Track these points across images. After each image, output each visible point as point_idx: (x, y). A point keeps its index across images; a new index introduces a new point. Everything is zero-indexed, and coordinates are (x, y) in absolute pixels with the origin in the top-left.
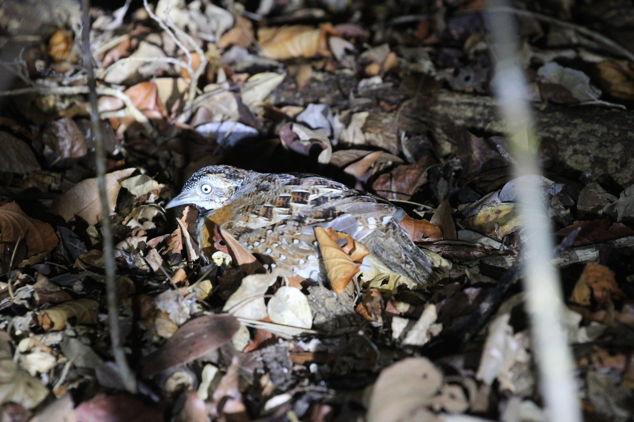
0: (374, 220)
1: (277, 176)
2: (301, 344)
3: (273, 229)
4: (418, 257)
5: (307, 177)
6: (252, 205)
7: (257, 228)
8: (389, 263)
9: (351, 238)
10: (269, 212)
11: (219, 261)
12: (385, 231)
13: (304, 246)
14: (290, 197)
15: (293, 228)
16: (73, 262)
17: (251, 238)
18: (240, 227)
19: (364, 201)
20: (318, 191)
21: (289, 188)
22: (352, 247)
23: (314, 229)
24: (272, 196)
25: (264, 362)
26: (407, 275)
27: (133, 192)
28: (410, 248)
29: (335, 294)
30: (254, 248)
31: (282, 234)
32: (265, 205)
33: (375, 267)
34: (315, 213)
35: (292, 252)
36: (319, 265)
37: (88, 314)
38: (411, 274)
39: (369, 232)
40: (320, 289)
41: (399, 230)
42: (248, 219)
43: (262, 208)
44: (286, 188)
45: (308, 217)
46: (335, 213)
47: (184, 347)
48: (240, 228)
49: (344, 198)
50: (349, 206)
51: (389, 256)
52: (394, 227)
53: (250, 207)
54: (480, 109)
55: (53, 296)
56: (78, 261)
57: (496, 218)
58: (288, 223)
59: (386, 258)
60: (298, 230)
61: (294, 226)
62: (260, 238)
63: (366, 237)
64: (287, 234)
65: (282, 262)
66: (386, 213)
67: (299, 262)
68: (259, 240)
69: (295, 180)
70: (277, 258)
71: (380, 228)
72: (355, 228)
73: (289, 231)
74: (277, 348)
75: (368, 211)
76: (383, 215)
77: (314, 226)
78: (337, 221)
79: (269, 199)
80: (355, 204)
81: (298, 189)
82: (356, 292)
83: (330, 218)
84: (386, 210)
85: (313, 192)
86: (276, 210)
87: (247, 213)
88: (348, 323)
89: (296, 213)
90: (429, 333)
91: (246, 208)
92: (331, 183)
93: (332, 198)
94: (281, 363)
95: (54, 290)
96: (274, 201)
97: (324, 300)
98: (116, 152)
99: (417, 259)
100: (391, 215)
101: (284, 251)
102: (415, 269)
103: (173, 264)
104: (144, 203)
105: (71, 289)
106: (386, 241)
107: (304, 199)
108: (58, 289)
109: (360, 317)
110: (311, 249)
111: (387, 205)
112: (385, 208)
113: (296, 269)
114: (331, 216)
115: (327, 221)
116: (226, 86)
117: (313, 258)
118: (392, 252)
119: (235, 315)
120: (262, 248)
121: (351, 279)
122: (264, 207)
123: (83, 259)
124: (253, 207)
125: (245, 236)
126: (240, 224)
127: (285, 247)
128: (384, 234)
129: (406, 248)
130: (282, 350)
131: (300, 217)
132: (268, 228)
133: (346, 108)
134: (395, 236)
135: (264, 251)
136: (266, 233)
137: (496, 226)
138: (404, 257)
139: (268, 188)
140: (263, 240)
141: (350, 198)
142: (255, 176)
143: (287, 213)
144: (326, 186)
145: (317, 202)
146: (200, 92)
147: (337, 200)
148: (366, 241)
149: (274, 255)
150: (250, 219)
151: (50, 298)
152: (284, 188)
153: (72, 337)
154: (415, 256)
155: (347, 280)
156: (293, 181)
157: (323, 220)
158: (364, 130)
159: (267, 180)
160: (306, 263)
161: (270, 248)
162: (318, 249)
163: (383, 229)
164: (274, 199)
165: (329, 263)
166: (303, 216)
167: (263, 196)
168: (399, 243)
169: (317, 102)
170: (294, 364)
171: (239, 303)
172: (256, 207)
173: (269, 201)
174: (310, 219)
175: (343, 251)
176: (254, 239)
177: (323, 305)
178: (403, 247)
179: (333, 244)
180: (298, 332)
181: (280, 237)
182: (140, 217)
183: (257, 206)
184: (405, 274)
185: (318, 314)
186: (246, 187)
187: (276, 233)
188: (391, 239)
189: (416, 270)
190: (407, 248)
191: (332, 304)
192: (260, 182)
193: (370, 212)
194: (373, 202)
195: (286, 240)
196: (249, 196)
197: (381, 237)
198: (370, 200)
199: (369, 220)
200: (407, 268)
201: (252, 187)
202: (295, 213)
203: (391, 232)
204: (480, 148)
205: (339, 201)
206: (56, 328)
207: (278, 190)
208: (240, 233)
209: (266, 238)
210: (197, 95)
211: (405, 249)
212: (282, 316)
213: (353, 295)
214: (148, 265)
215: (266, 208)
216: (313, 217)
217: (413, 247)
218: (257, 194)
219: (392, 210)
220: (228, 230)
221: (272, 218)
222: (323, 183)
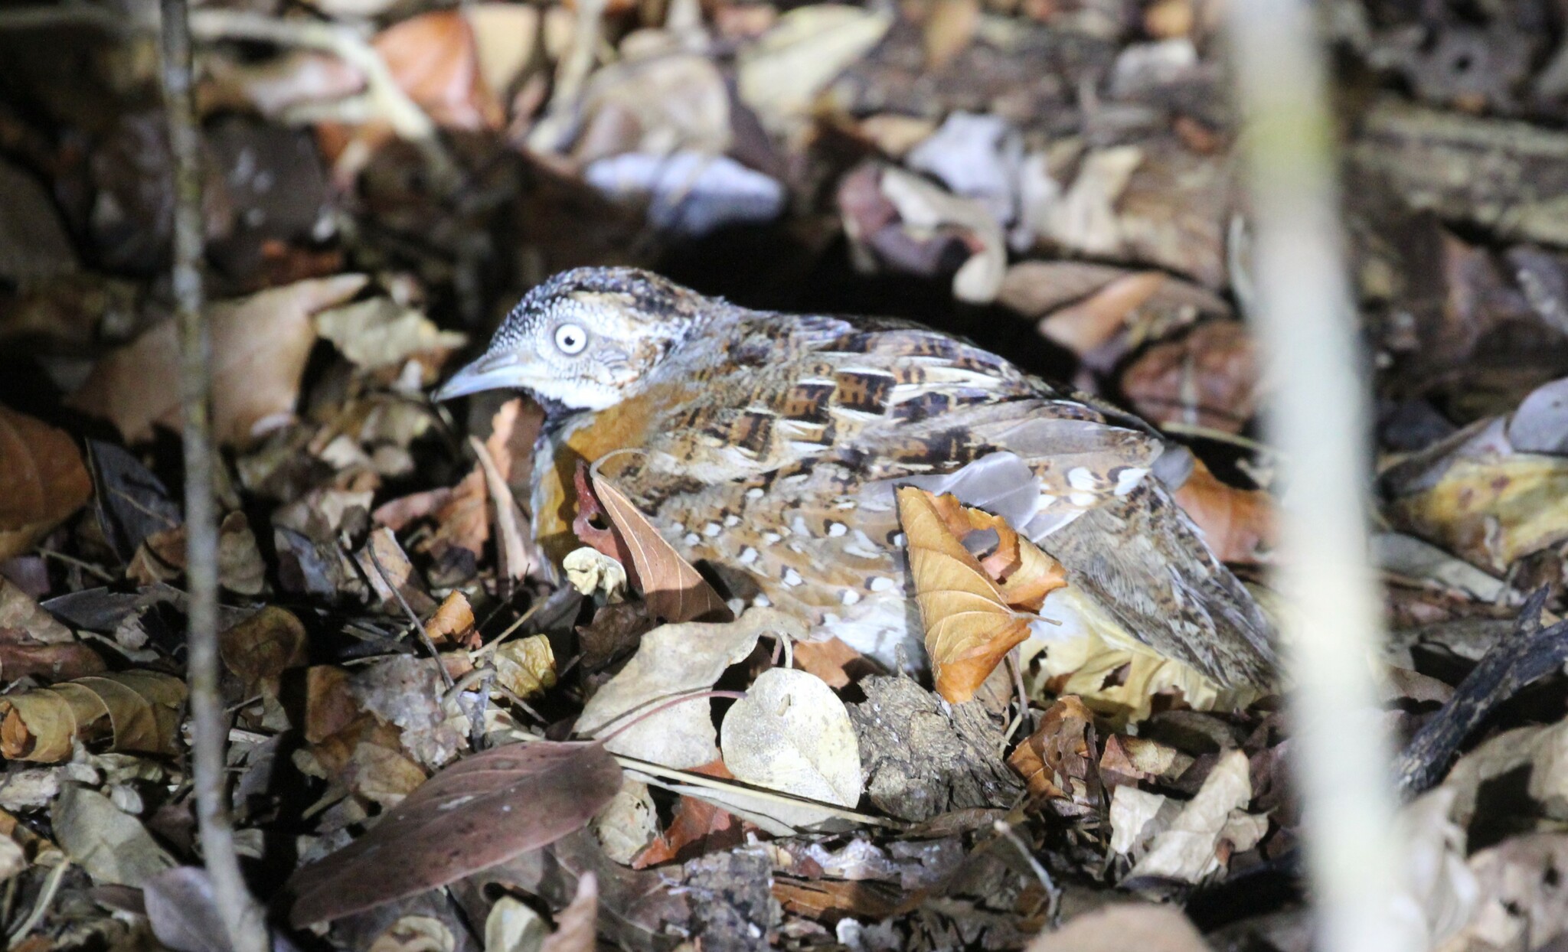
0: (1091, 477)
1: (796, 320)
2: (816, 852)
3: (766, 488)
4: (1225, 603)
5: (890, 329)
6: (708, 408)
7: (719, 479)
8: (1130, 616)
9: (1009, 527)
10: (761, 433)
11: (585, 576)
12: (1123, 514)
13: (862, 546)
14: (830, 389)
15: (832, 488)
16: (129, 555)
17: (695, 511)
18: (662, 474)
19: (1061, 416)
20: (921, 374)
21: (830, 361)
22: (1012, 559)
23: (895, 492)
24: (773, 381)
25: (691, 901)
26: (1185, 656)
27: (352, 353)
28: (1203, 572)
29: (945, 705)
30: (704, 544)
31: (796, 504)
32: (750, 409)
33: (1091, 630)
34: (905, 444)
35: (821, 561)
36: (907, 609)
37: (149, 716)
38: (1199, 653)
39: (1071, 516)
40: (900, 686)
41: (1170, 511)
42: (693, 450)
43: (738, 418)
44: (822, 359)
45: (882, 455)
46: (968, 448)
47: (438, 837)
48: (664, 477)
49: (1000, 401)
50: (1013, 427)
51: (1132, 592)
52: (1155, 504)
53: (701, 413)
54: (1492, 162)
55: (47, 656)
56: (141, 554)
57: (1493, 504)
58: (817, 469)
59: (1119, 599)
60: (845, 492)
61: (835, 479)
62: (725, 513)
63: (1060, 530)
64: (811, 504)
65: (790, 593)
66: (1130, 458)
67: (842, 595)
68: (721, 519)
69: (852, 337)
70: (773, 580)
71: (1105, 504)
72: (1026, 500)
73: (818, 496)
74: (735, 860)
75: (1074, 446)
76: (1122, 463)
77: (898, 483)
78: (973, 471)
79: (763, 390)
80: (1031, 422)
81: (859, 363)
82: (1016, 705)
83: (950, 464)
84: (1130, 448)
85: (907, 376)
86: (782, 426)
87: (691, 431)
88: (977, 799)
89: (843, 442)
90: (1226, 844)
91: (690, 414)
92: (967, 352)
93: (960, 401)
94: (743, 907)
95: (54, 637)
96: (779, 398)
97: (908, 720)
98: (324, 228)
99: (1224, 608)
100: (1145, 464)
101: (795, 557)
102: (1212, 637)
103: (445, 581)
104: (385, 389)
105: (107, 641)
106: (1125, 546)
107: (876, 399)
108: (67, 635)
109: (1018, 783)
110: (882, 557)
111: (1134, 432)
112: (1127, 441)
113: (831, 619)
114: (953, 456)
115: (939, 471)
116: (698, 40)
117: (888, 587)
118: (1142, 582)
119: (613, 746)
120: (730, 543)
121: (1002, 658)
122: (747, 414)
123: (160, 546)
124: (712, 413)
125: (676, 503)
126: (666, 463)
127: (802, 545)
128: (1120, 523)
129: (1188, 571)
130: (753, 867)
131: (855, 453)
132: (751, 481)
133: (1071, 132)
134: (1156, 532)
135: (733, 556)
136: (744, 498)
137: (1491, 528)
138: (1178, 598)
139: (764, 356)
140: (732, 520)
141: (1020, 403)
142: (729, 315)
143: (819, 437)
144: (949, 361)
145: (914, 411)
146: (607, 52)
147: (977, 406)
148: (1059, 543)
149: (765, 568)
150: (697, 450)
151: (38, 664)
152: (813, 359)
153: (86, 785)
154: (1218, 598)
155: (987, 662)
156: (845, 340)
157: (928, 467)
158: (1120, 205)
159: (765, 331)
160: (866, 601)
161: (755, 547)
162: (904, 559)
163: (1117, 509)
164: (781, 392)
165: (933, 600)
166: (866, 452)
167: (746, 382)
168: (1168, 554)
169: (982, 110)
170: (788, 914)
171: (630, 712)
172: (719, 414)
173: (764, 396)
174: (887, 463)
175: (982, 571)
176: (705, 515)
177: (905, 737)
178: (1178, 566)
179: (951, 543)
180: (813, 817)
181: (788, 513)
182: (368, 433)
183: (725, 410)
184: (1180, 653)
185: (885, 763)
186: (695, 348)
187: (775, 498)
188: (1143, 542)
189: (1216, 642)
190: (1192, 570)
191: (931, 737)
192: (741, 337)
193: (1078, 452)
194: (1093, 420)
195: (806, 525)
196: (701, 377)
197: (1111, 533)
198: (1081, 415)
199: (1073, 475)
200: (1189, 635)
201: (714, 348)
202: (841, 442)
203: (1143, 517)
204: (1474, 283)
205: (983, 411)
206: (37, 755)
207: (795, 364)
208: (662, 491)
209: (742, 512)
210: (596, 65)
211: (1186, 573)
212: (767, 762)
213: (1006, 715)
214: (364, 578)
215: (751, 420)
216: (898, 455)
217: (1213, 571)
218: (728, 373)
219: (1149, 449)
220: (623, 480)
221: (769, 450)
222: (939, 350)
